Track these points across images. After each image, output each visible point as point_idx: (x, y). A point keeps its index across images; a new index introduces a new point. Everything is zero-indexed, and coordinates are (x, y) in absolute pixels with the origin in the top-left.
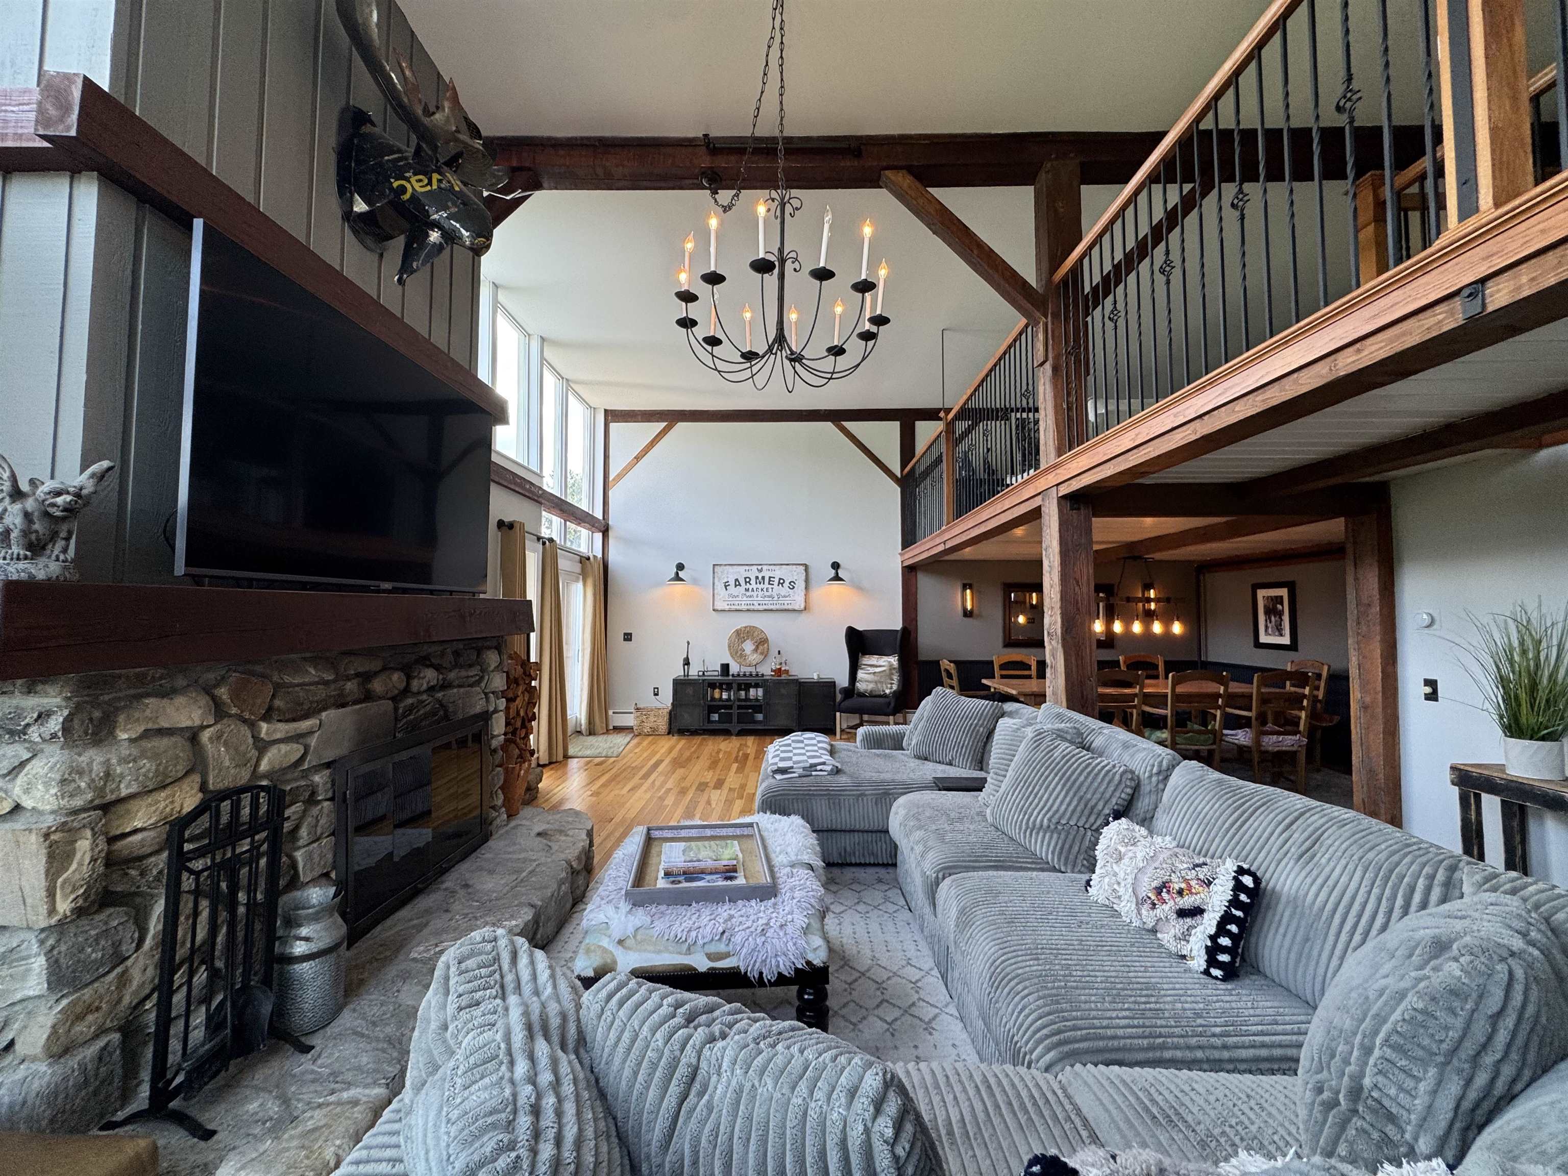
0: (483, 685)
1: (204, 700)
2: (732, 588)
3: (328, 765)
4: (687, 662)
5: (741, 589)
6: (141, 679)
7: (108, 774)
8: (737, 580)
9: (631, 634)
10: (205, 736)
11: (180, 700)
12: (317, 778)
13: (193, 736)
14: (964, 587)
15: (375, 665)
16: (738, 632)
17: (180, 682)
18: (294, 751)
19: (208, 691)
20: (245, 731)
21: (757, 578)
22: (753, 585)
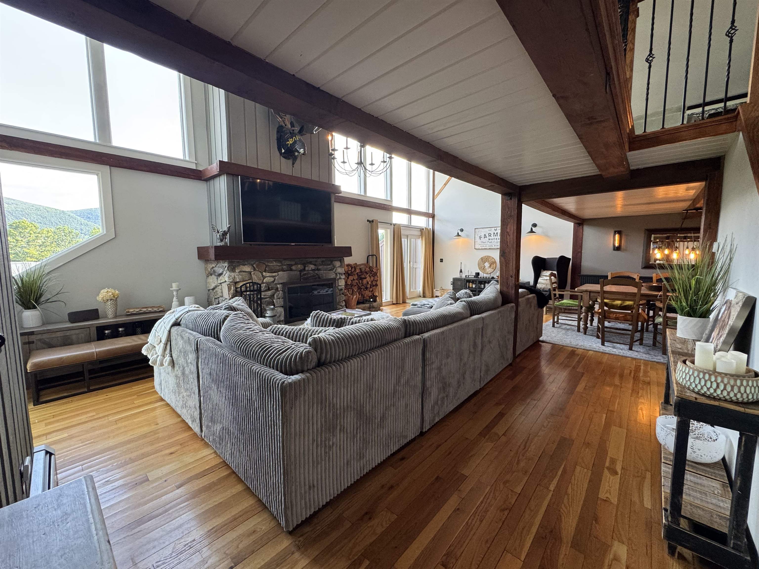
0: (334, 271)
1: (250, 267)
2: (483, 239)
3: (282, 284)
4: (461, 271)
5: (487, 239)
6: (238, 262)
7: (234, 277)
8: (485, 235)
9: (442, 259)
10: (252, 273)
11: (246, 266)
12: (278, 286)
13: (250, 273)
14: (615, 232)
15: (293, 263)
16: (482, 259)
17: (246, 263)
18: (272, 279)
19: (252, 265)
20: (260, 273)
21: (494, 233)
22: (493, 237)
